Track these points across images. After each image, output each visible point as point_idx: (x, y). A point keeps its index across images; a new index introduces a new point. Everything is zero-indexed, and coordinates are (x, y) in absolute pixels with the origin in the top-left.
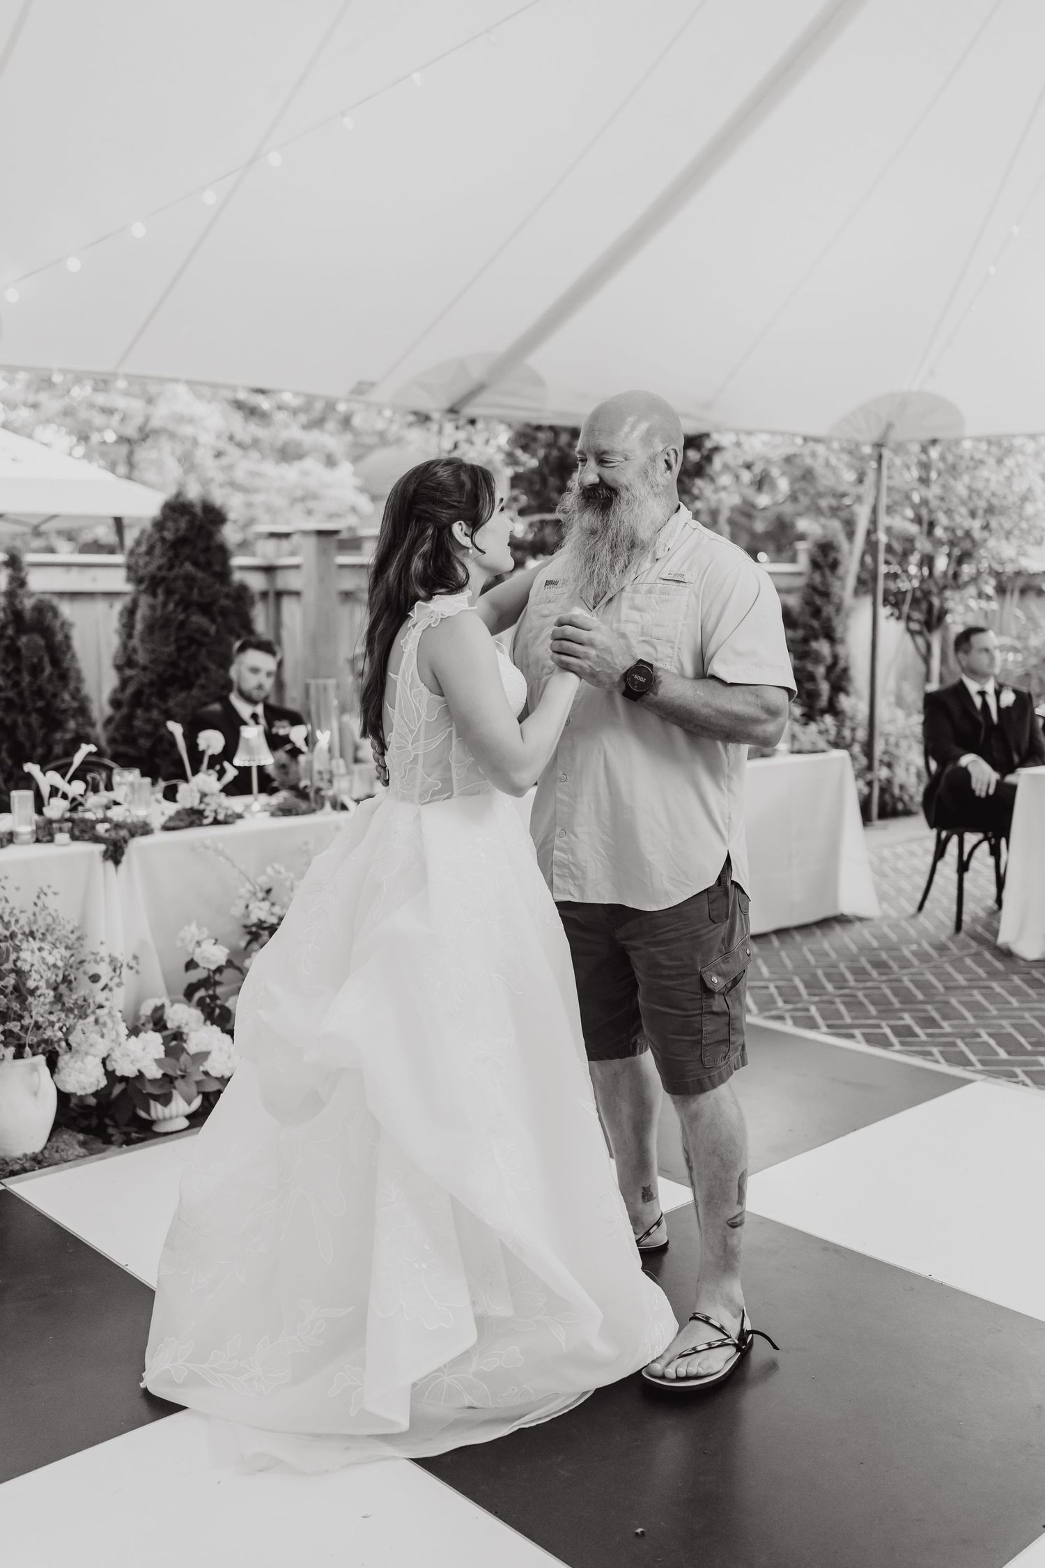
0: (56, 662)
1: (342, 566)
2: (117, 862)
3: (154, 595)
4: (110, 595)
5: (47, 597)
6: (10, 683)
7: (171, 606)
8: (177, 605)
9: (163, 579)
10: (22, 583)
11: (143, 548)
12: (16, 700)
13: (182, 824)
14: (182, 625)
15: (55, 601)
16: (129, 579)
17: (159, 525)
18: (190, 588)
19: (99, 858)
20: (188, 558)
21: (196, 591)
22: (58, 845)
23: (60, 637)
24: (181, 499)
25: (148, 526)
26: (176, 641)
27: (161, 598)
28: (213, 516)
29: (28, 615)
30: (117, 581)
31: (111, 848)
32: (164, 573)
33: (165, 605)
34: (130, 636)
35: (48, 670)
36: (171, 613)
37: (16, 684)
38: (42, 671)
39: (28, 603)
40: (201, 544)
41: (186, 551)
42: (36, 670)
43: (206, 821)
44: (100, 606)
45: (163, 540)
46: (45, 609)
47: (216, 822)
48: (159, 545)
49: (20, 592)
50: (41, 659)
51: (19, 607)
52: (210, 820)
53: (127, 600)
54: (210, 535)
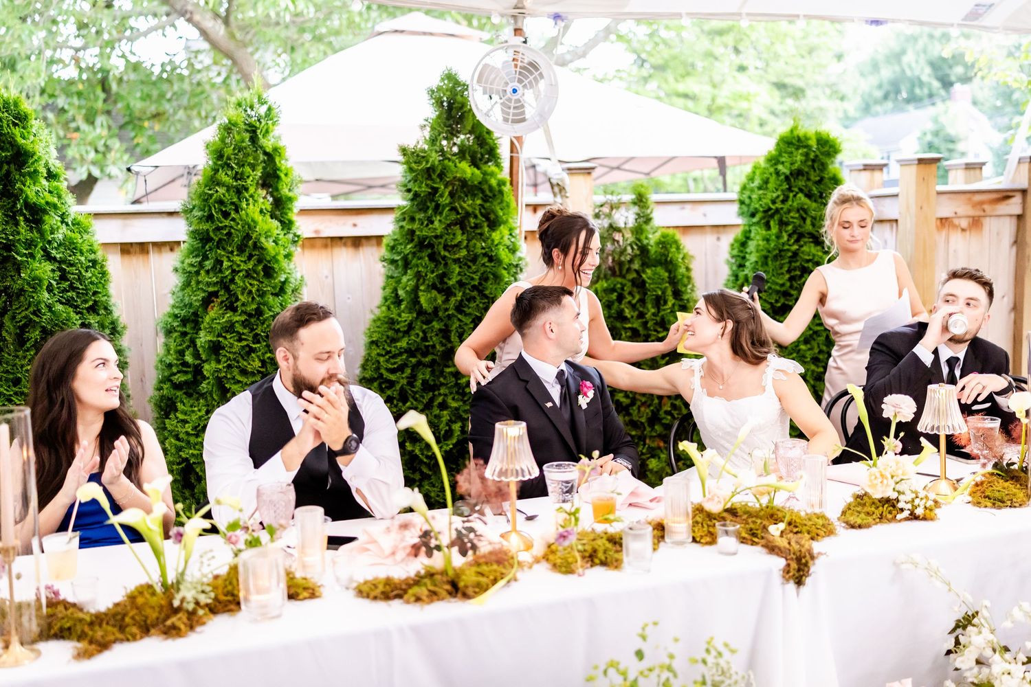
0: (677, 294)
1: (939, 193)
2: (799, 582)
3: (768, 227)
4: (719, 228)
5: (671, 232)
6: (636, 314)
7: (785, 237)
8: (790, 236)
9: (777, 211)
10: (648, 220)
11: (757, 182)
12: (642, 331)
13: (870, 519)
14: (795, 254)
15: (678, 236)
16: (741, 214)
17: (774, 160)
18: (804, 220)
19: (777, 577)
20: (801, 190)
21: (808, 221)
22: (721, 553)
23: (682, 270)
24: (796, 133)
25: (762, 163)
26: (789, 271)
27: (775, 229)
28: (827, 148)
29: (653, 250)
30: (731, 215)
31: (794, 565)
32: (779, 205)
33: (778, 237)
34: (741, 266)
35: (671, 301)
36: (783, 244)
37: (641, 315)
38: (666, 302)
39: (652, 239)
40: (814, 177)
41: (801, 183)
42: (659, 301)
43: (899, 517)
44: (709, 239)
45: (777, 173)
46: (666, 243)
47: (914, 517)
48: (773, 179)
49: (648, 228)
50: (664, 292)
51: (645, 242)
52: (906, 514)
53: (737, 233)
54: (824, 167)
